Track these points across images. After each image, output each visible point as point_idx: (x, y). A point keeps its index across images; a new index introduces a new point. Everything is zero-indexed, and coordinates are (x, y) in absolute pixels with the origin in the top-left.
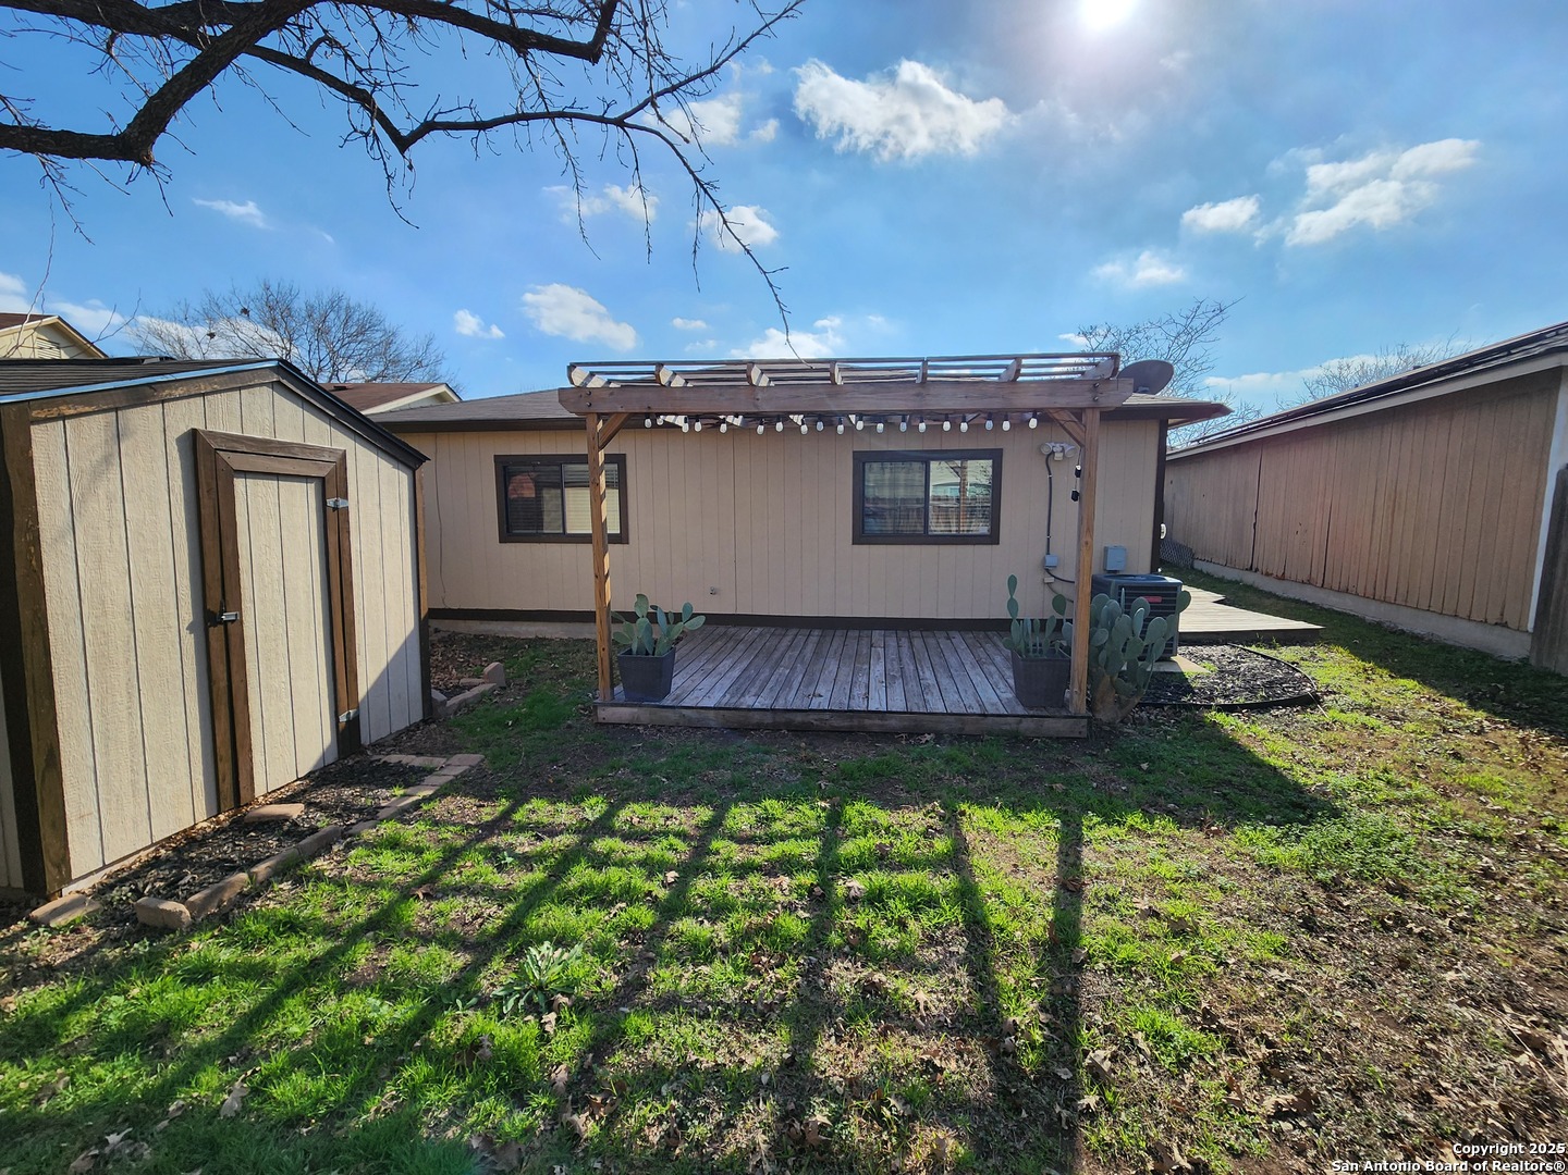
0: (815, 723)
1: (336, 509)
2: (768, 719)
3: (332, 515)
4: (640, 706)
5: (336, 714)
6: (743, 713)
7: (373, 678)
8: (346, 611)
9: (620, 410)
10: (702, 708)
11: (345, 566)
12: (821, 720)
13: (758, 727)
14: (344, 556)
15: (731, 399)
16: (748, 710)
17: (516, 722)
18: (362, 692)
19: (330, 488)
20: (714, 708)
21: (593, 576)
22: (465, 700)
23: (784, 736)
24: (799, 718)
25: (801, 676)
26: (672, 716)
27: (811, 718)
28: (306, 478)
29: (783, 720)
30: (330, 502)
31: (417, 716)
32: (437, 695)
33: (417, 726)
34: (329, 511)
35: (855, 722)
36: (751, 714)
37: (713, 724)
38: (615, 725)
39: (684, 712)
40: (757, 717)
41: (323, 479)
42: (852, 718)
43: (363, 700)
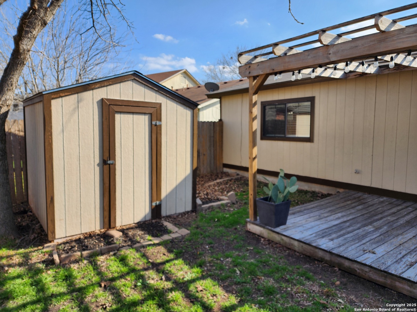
0: (358, 271)
1: (156, 125)
2: (327, 257)
3: (154, 128)
4: (264, 228)
5: (151, 201)
6: (312, 249)
7: (169, 190)
8: (158, 164)
9: (261, 73)
10: (292, 238)
11: (158, 147)
12: (362, 270)
13: (321, 260)
14: (159, 143)
15: (314, 57)
16: (316, 247)
17: (218, 220)
18: (163, 194)
19: (154, 117)
20: (298, 240)
21: (249, 158)
22: (212, 206)
23: (335, 272)
24: (347, 264)
25: (379, 235)
26: (277, 238)
27: (355, 266)
28: (145, 114)
29: (336, 261)
30: (154, 123)
31: (189, 208)
32: (199, 201)
33: (188, 212)
34: (153, 126)
35: (388, 281)
36: (317, 250)
37: (297, 249)
38: (254, 234)
39: (283, 238)
40: (320, 254)
41: (151, 114)
42: (386, 277)
43: (164, 199)
